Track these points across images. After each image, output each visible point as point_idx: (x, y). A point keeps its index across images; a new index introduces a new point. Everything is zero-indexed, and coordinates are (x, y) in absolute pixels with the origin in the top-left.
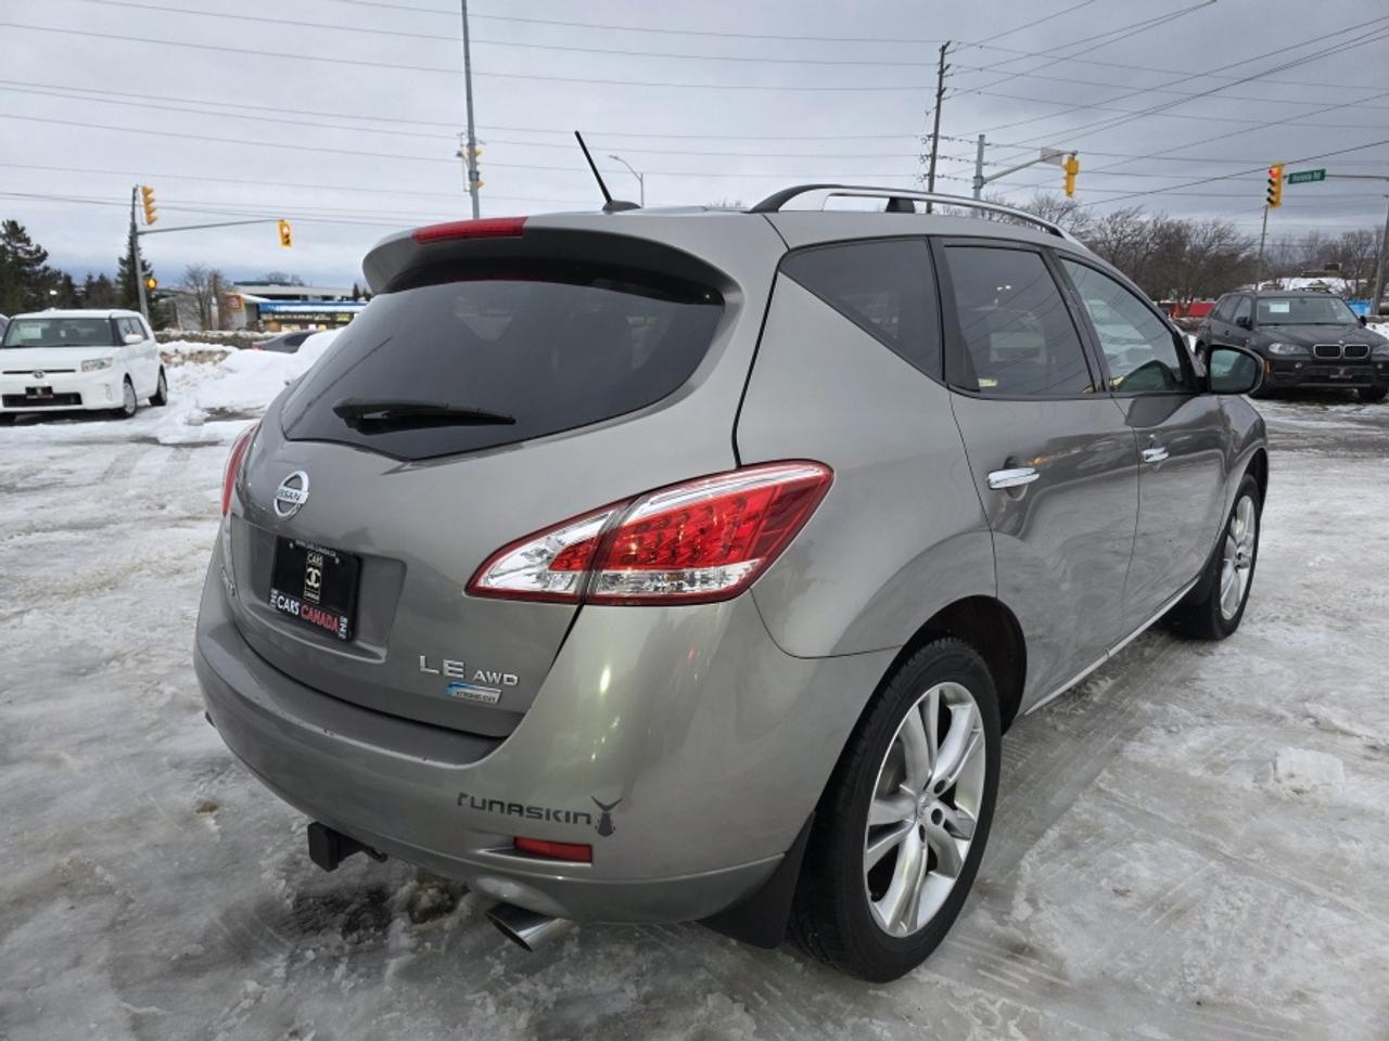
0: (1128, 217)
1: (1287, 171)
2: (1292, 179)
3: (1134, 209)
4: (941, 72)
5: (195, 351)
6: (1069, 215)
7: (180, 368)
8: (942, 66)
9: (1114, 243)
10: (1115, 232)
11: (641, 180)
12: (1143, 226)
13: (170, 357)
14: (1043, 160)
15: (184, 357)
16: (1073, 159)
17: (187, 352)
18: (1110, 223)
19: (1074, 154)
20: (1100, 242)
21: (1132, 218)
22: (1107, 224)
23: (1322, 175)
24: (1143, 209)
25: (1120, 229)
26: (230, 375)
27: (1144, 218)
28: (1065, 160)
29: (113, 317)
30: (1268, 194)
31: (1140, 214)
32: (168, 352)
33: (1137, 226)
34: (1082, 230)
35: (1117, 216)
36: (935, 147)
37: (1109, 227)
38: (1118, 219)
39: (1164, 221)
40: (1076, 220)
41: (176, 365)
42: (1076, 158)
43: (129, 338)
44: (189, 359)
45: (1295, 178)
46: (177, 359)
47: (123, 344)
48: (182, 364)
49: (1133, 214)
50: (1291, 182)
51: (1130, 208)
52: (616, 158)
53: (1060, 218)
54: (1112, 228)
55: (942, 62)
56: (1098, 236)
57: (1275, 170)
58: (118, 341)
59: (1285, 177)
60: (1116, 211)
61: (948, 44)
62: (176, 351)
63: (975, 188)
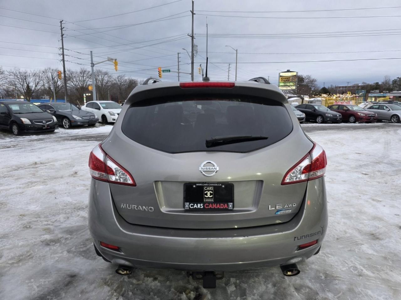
0: (122, 77)
1: (162, 69)
2: (163, 71)
4: (62, 29)
8: (61, 27)
9: (119, 84)
10: (119, 81)
12: (126, 80)
14: (108, 60)
16: (116, 61)
20: (115, 84)
23: (169, 71)
24: (125, 76)
27: (126, 78)
28: (114, 61)
30: (159, 75)
31: (125, 77)
33: (125, 80)
34: (111, 80)
36: (63, 52)
37: (117, 80)
38: (120, 78)
39: (130, 79)
40: (109, 77)
45: (164, 71)
49: (123, 77)
50: (163, 72)
51: (122, 75)
55: (61, 26)
56: (115, 82)
57: (159, 69)
59: (162, 71)
60: (118, 76)
61: (63, 21)
63: (91, 66)
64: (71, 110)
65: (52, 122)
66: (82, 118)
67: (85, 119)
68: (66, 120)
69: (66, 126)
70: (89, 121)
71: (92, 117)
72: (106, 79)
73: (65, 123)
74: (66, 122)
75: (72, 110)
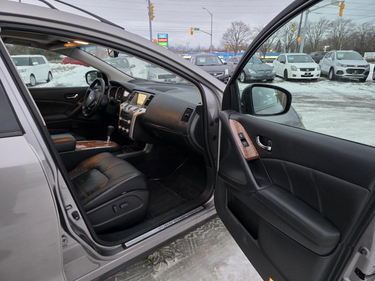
0: (369, 24)
3: (371, 22)
5: (72, 67)
6: (348, 24)
7: (68, 71)
9: (363, 33)
10: (364, 29)
11: (212, 15)
13: (66, 68)
14: (332, 4)
15: (69, 68)
16: (343, 3)
17: (70, 67)
18: (362, 26)
19: (343, 2)
20: (358, 33)
21: (370, 25)
22: (361, 27)
25: (366, 28)
26: (74, 74)
28: (340, 4)
29: (30, 57)
31: (373, 23)
32: (65, 67)
33: (371, 28)
34: (352, 29)
35: (365, 24)
37: (362, 28)
38: (365, 25)
40: (351, 25)
41: (67, 71)
42: (344, 3)
43: (34, 63)
44: (70, 69)
46: (67, 69)
47: (33, 65)
48: (68, 70)
52: (204, 8)
53: (345, 25)
54: (363, 28)
56: (358, 30)
58: (31, 64)
60: (365, 22)
62: (67, 67)
64: (252, 63)
65: (222, 75)
66: (256, 72)
67: (259, 74)
68: (243, 74)
69: (242, 79)
70: (263, 76)
71: (267, 72)
72: (346, 28)
73: (242, 77)
74: (243, 75)
75: (254, 63)
